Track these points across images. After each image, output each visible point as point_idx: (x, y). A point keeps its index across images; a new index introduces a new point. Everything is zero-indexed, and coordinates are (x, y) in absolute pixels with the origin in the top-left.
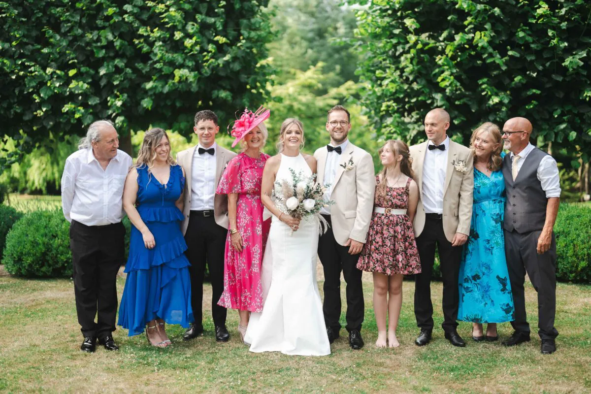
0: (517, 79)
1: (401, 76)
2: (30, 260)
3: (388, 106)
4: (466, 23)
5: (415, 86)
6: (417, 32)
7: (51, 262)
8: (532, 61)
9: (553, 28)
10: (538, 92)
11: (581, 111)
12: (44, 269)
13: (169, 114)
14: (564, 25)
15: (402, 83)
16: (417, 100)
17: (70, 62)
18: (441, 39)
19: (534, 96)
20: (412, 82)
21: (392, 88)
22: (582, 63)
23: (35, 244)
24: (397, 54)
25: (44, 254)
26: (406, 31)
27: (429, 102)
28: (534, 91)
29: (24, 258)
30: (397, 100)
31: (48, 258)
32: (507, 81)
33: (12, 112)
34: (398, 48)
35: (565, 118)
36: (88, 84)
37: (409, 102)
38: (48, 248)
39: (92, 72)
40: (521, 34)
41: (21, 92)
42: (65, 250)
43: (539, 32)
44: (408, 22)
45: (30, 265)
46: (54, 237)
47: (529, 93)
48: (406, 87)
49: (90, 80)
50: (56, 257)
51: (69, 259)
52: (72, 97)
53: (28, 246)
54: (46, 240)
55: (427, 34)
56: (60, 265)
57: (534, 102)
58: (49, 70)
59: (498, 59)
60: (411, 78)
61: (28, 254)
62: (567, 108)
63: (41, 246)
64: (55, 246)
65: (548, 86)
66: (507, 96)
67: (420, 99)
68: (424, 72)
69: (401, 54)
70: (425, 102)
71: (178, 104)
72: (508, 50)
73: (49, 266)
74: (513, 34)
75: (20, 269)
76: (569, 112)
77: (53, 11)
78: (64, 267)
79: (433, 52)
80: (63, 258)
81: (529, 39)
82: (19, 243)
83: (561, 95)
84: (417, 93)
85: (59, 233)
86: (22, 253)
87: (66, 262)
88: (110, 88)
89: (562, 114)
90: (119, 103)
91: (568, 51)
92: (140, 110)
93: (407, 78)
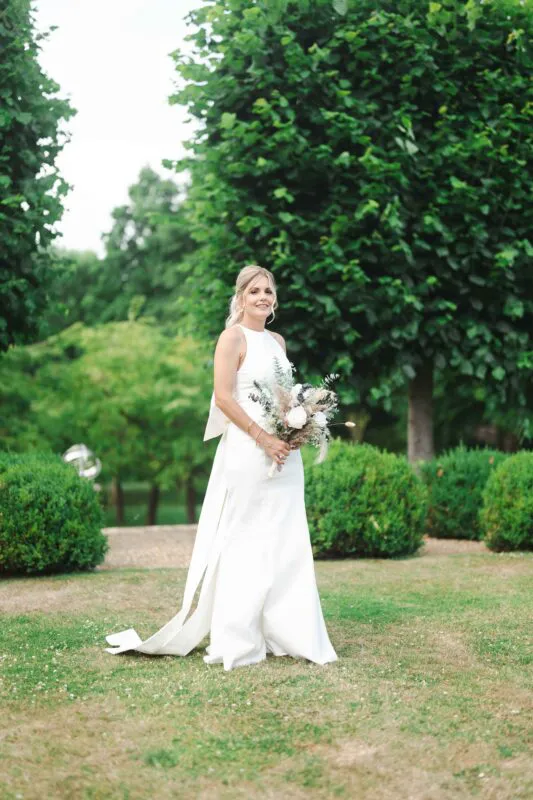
0: (430, 280)
6: (292, 209)
8: (444, 258)
9: (470, 213)
10: (454, 307)
26: (276, 206)
28: (447, 304)
40: (428, 220)
47: (441, 305)
65: (464, 291)
74: (419, 219)
81: (440, 227)
83: (479, 306)
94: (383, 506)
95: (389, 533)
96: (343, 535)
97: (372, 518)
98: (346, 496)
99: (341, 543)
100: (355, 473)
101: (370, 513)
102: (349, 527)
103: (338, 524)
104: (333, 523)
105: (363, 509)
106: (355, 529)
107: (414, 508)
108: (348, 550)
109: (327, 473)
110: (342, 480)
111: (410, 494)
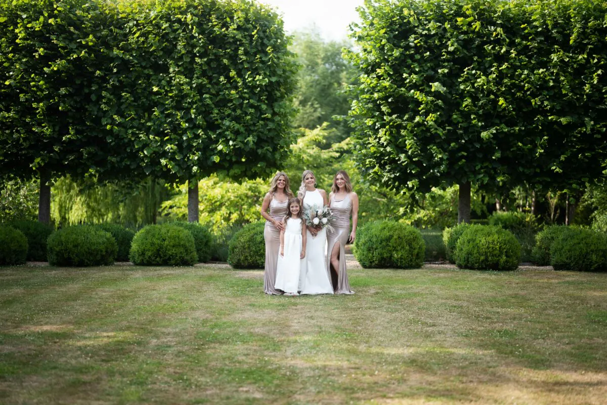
0: (452, 145)
1: (378, 142)
2: (150, 253)
3: (370, 162)
4: (420, 109)
5: (388, 149)
6: (390, 115)
7: (162, 255)
8: (461, 134)
9: (474, 114)
10: (465, 154)
11: (495, 166)
12: (158, 259)
13: (227, 165)
14: (481, 112)
15: (379, 147)
16: (389, 158)
17: (166, 132)
18: (405, 118)
19: (463, 157)
20: (386, 146)
21: (373, 150)
22: (492, 136)
23: (153, 244)
24: (376, 127)
25: (158, 250)
26: (382, 114)
27: (397, 159)
28: (463, 153)
29: (147, 253)
30: (375, 158)
31: (160, 253)
32: (446, 146)
33: (123, 164)
34: (377, 124)
35: (482, 171)
36: (176, 145)
37: (384, 159)
38: (161, 247)
39: (179, 138)
40: (455, 116)
41: (132, 150)
42: (171, 248)
43: (466, 116)
44: (384, 109)
45: (150, 257)
46: (164, 240)
47: (460, 154)
48: (382, 149)
49: (177, 143)
50: (165, 252)
51: (173, 253)
52: (164, 154)
53: (149, 246)
54: (159, 242)
55: (396, 115)
56: (168, 257)
57: (464, 160)
58: (151, 137)
59: (440, 132)
60: (385, 144)
61: (149, 250)
62: (485, 164)
63: (156, 246)
64: (165, 245)
65: (472, 150)
66: (446, 155)
67: (391, 156)
68: (393, 140)
69: (378, 129)
70: (394, 158)
71: (234, 159)
72: (446, 126)
73: (161, 257)
74: (451, 116)
75: (143, 260)
76: (486, 167)
77: (153, 98)
78: (169, 259)
79: (399, 127)
80: (170, 253)
81: (460, 120)
82: (143, 244)
83: (481, 156)
84: (390, 153)
85: (167, 238)
86: (144, 250)
87: (172, 255)
88: (190, 148)
89: (482, 168)
90: (196, 158)
91: (484, 128)
92: (209, 163)
93: (383, 144)
94: (399, 248)
95: (401, 258)
96: (383, 259)
97: (394, 252)
98: (384, 243)
99: (383, 262)
100: (388, 234)
101: (393, 250)
102: (385, 255)
103: (381, 254)
104: (379, 254)
105: (391, 248)
106: (387, 257)
107: (415, 249)
108: (386, 265)
109: (378, 233)
110: (383, 237)
111: (413, 243)
